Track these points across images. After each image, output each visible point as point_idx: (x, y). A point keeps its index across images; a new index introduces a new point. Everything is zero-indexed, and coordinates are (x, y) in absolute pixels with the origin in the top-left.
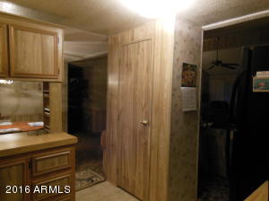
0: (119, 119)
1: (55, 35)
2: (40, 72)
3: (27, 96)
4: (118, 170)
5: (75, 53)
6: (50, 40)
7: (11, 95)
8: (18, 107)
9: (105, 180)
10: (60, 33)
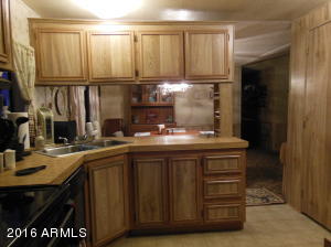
0: (304, 126)
1: (225, 32)
2: (211, 73)
3: (199, 105)
4: (302, 192)
5: (249, 53)
6: (220, 39)
7: (185, 105)
8: (190, 117)
9: (285, 203)
10: (231, 29)
